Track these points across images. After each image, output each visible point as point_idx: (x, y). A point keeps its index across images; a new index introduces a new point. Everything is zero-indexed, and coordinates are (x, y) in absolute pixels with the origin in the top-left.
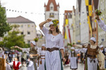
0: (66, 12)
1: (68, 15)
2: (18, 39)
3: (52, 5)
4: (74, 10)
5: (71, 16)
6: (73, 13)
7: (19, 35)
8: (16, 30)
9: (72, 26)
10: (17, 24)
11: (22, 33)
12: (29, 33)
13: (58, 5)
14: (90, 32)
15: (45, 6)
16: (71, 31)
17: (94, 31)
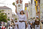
0: (26, 4)
1: (27, 5)
2: (4, 17)
3: (19, 1)
4: (29, 3)
5: (28, 6)
6: (29, 5)
7: (4, 15)
8: (3, 12)
9: (28, 11)
10: (3, 10)
11: (6, 14)
12: (9, 14)
13: (22, 1)
14: (36, 13)
15: (16, 1)
16: (28, 13)
17: (38, 13)
